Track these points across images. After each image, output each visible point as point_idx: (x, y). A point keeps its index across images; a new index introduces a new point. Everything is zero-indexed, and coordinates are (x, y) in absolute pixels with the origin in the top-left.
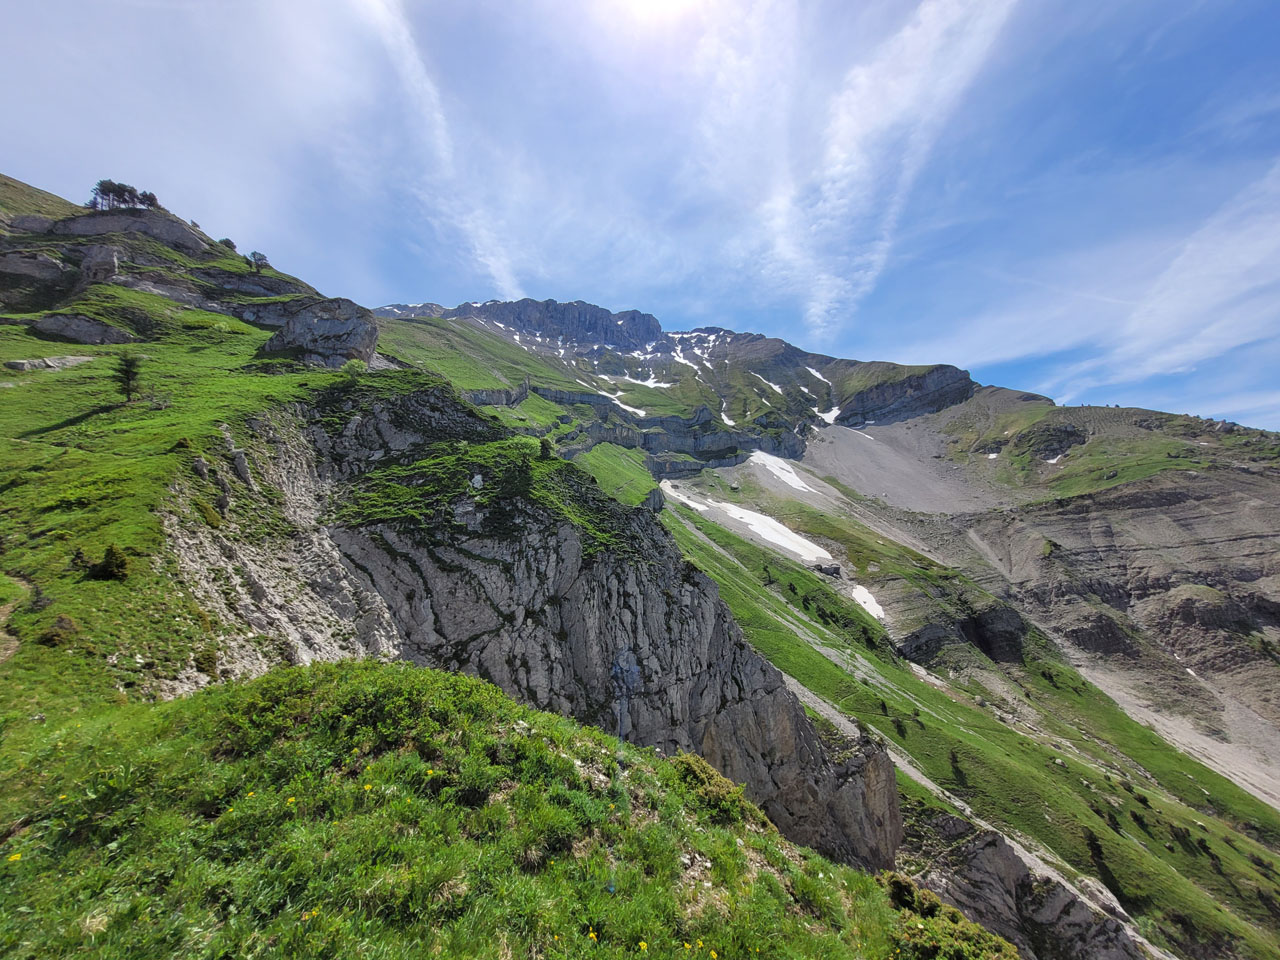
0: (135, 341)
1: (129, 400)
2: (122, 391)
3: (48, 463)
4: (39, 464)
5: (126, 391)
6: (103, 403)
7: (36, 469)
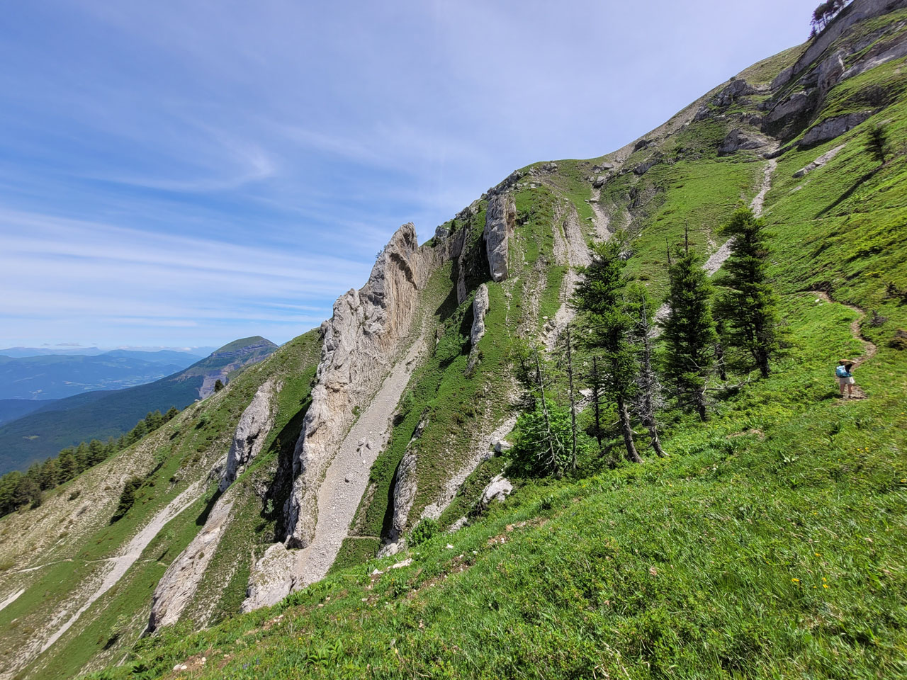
0: (873, 114)
1: (884, 162)
2: (877, 158)
3: (839, 229)
4: (833, 231)
5: (880, 156)
6: (863, 174)
7: (833, 235)
